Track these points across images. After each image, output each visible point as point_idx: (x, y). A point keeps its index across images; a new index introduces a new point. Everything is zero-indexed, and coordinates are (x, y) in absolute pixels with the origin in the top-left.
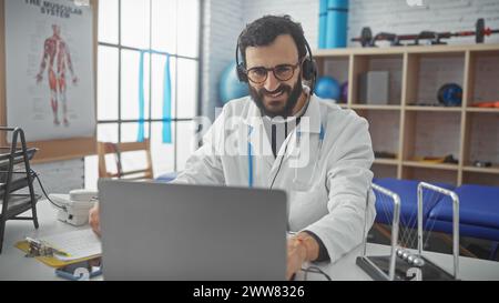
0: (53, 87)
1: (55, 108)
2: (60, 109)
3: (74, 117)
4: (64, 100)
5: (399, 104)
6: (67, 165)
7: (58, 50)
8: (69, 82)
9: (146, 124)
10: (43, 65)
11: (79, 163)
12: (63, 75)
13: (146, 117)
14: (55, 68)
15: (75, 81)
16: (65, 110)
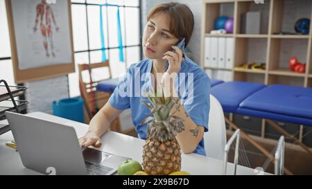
0: (44, 34)
1: (46, 47)
2: (49, 47)
3: (58, 51)
4: (52, 42)
5: (267, 33)
6: (57, 80)
7: (45, 11)
8: (53, 30)
9: (107, 51)
10: (37, 21)
11: (65, 78)
12: (49, 26)
13: (106, 47)
14: (44, 22)
15: (57, 29)
16: (52, 47)
